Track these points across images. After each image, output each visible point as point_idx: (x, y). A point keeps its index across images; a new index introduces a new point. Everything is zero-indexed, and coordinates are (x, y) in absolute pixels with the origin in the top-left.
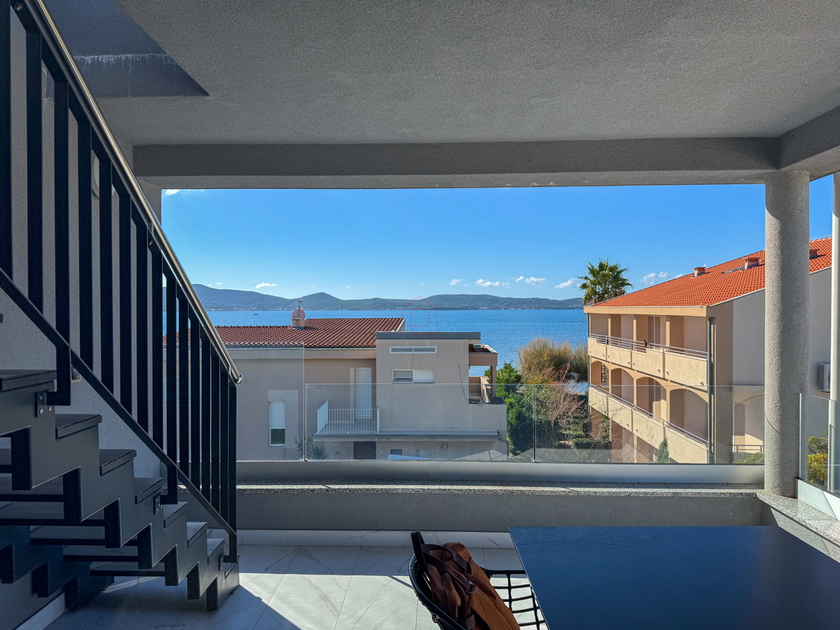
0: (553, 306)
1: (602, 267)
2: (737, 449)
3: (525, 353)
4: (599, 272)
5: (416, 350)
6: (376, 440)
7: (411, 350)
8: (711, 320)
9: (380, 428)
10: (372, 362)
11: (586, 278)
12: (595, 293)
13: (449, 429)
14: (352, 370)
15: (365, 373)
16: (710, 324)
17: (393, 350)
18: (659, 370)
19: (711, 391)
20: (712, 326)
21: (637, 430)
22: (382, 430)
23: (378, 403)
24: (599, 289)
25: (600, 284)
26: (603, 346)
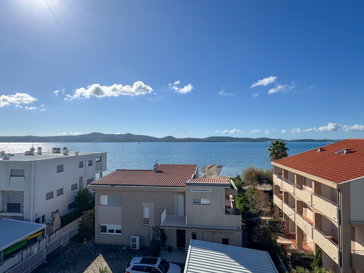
0: (253, 141)
1: (277, 143)
2: (354, 252)
3: (245, 173)
4: (276, 145)
5: (202, 191)
6: (185, 229)
7: (200, 190)
8: (339, 190)
9: (187, 223)
10: (184, 193)
11: (271, 146)
12: (274, 153)
13: (216, 225)
14: (176, 196)
15: (181, 197)
16: (339, 192)
17: (192, 190)
18: (309, 202)
19: (340, 223)
20: (339, 193)
21: (297, 223)
22: (188, 224)
23: (186, 212)
24: (276, 151)
25: (276, 149)
26: (280, 180)
